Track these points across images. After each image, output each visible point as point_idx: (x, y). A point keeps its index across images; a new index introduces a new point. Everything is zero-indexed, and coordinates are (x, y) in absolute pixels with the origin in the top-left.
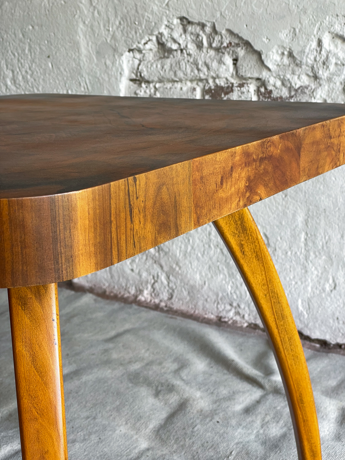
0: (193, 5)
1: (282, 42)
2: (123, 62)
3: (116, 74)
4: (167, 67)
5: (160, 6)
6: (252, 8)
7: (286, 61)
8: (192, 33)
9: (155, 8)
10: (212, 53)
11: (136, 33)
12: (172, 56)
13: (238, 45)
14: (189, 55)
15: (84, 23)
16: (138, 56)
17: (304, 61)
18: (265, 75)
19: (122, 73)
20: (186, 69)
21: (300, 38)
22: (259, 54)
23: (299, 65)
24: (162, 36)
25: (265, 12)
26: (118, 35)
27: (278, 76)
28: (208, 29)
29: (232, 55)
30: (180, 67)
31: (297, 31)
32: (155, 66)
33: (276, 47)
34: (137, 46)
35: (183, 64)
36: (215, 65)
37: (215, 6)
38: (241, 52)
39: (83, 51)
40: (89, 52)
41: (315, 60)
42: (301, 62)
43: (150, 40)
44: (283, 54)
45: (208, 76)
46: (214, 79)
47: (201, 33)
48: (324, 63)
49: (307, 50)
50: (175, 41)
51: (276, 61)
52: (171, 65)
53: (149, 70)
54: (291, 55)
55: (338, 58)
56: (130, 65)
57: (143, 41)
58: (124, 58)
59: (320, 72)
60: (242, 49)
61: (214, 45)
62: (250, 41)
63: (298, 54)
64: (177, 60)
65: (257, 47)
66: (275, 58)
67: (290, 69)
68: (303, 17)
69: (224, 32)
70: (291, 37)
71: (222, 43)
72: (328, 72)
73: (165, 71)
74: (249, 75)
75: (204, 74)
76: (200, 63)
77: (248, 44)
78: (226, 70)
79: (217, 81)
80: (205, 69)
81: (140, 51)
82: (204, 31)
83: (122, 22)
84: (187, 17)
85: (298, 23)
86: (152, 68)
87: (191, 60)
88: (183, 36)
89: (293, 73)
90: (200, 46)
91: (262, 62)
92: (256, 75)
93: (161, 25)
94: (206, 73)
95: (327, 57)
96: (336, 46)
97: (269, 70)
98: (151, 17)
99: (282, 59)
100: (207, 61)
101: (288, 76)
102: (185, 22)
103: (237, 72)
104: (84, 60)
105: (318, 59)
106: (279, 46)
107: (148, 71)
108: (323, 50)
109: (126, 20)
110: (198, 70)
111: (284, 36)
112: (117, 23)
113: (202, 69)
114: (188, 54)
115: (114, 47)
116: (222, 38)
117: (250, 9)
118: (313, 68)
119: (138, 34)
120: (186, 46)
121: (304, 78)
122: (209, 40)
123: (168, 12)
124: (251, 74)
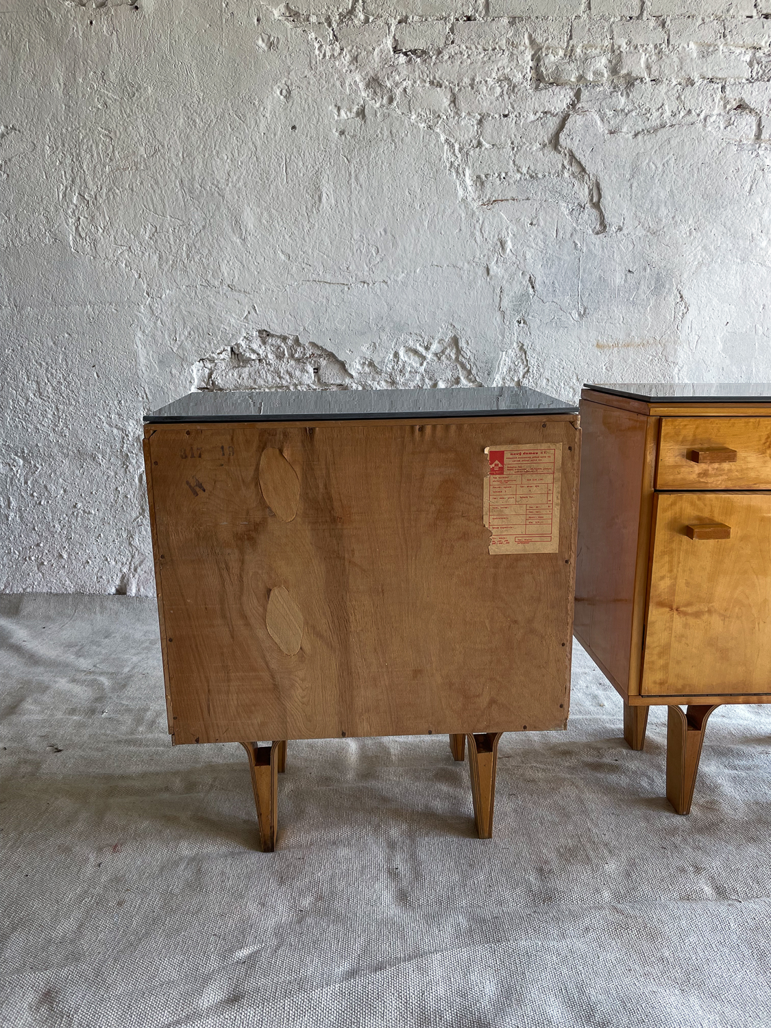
0: (275, 320)
1: (364, 353)
2: (192, 370)
3: (184, 383)
4: (245, 375)
5: (238, 319)
6: (335, 324)
7: (367, 369)
8: (272, 345)
9: (233, 321)
10: (292, 362)
11: (210, 343)
12: (249, 365)
13: (320, 356)
14: (270, 364)
15: (144, 332)
16: (209, 365)
17: (384, 369)
18: (347, 381)
19: (192, 381)
20: (266, 377)
21: (380, 351)
22: (342, 365)
23: (379, 373)
24: (238, 348)
25: (347, 329)
26: (188, 345)
27: (359, 383)
28: (290, 342)
29: (314, 366)
30: (260, 376)
31: (377, 345)
32: (230, 375)
33: (359, 358)
34: (210, 355)
35: (263, 372)
36: (298, 373)
37: (298, 321)
38: (323, 362)
39: (142, 360)
40: (149, 360)
41: (393, 369)
42: (381, 370)
43: (224, 350)
44: (364, 363)
45: (290, 383)
46: (295, 385)
47: (283, 345)
48: (401, 371)
49: (386, 361)
50: (254, 351)
51: (358, 369)
52: (250, 374)
53: (224, 378)
54: (371, 364)
55: (412, 367)
56: (199, 374)
57: (218, 351)
58: (193, 367)
59: (398, 378)
60: (325, 359)
61: (296, 356)
62: (334, 352)
63: (378, 363)
64: (256, 369)
65: (341, 358)
66: (357, 367)
67: (371, 376)
68: (382, 334)
69: (307, 344)
70: (372, 349)
71: (305, 354)
72: (404, 378)
73: (243, 379)
74: (332, 382)
75: (287, 381)
76: (282, 371)
77: (331, 356)
78: (308, 378)
79: (299, 388)
80: (288, 377)
81: (212, 360)
82: (286, 344)
83: (192, 333)
84: (268, 330)
85: (378, 338)
86: (227, 377)
87: (272, 369)
88: (263, 347)
89: (374, 379)
90: (280, 356)
91: (346, 370)
92: (339, 382)
93: (240, 337)
94: (289, 381)
95: (404, 366)
96: (409, 358)
97: (352, 377)
98: (228, 329)
99: (363, 368)
100: (289, 370)
101: (369, 382)
102: (265, 335)
103: (319, 380)
104: (143, 369)
105: (396, 367)
106: (361, 357)
107: (222, 380)
108: (400, 360)
109: (198, 330)
110: (280, 378)
111: (365, 349)
112: (186, 333)
113: (284, 377)
114: (266, 364)
115: (182, 356)
116: (304, 349)
117: (333, 326)
118: (391, 375)
119: (212, 345)
120: (266, 356)
121: (383, 383)
122: (290, 351)
123: (247, 325)
124: (334, 381)
